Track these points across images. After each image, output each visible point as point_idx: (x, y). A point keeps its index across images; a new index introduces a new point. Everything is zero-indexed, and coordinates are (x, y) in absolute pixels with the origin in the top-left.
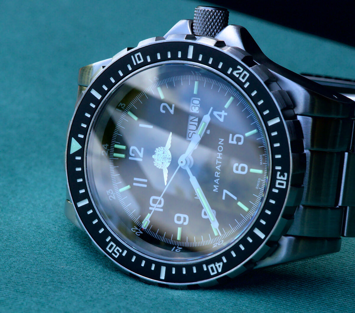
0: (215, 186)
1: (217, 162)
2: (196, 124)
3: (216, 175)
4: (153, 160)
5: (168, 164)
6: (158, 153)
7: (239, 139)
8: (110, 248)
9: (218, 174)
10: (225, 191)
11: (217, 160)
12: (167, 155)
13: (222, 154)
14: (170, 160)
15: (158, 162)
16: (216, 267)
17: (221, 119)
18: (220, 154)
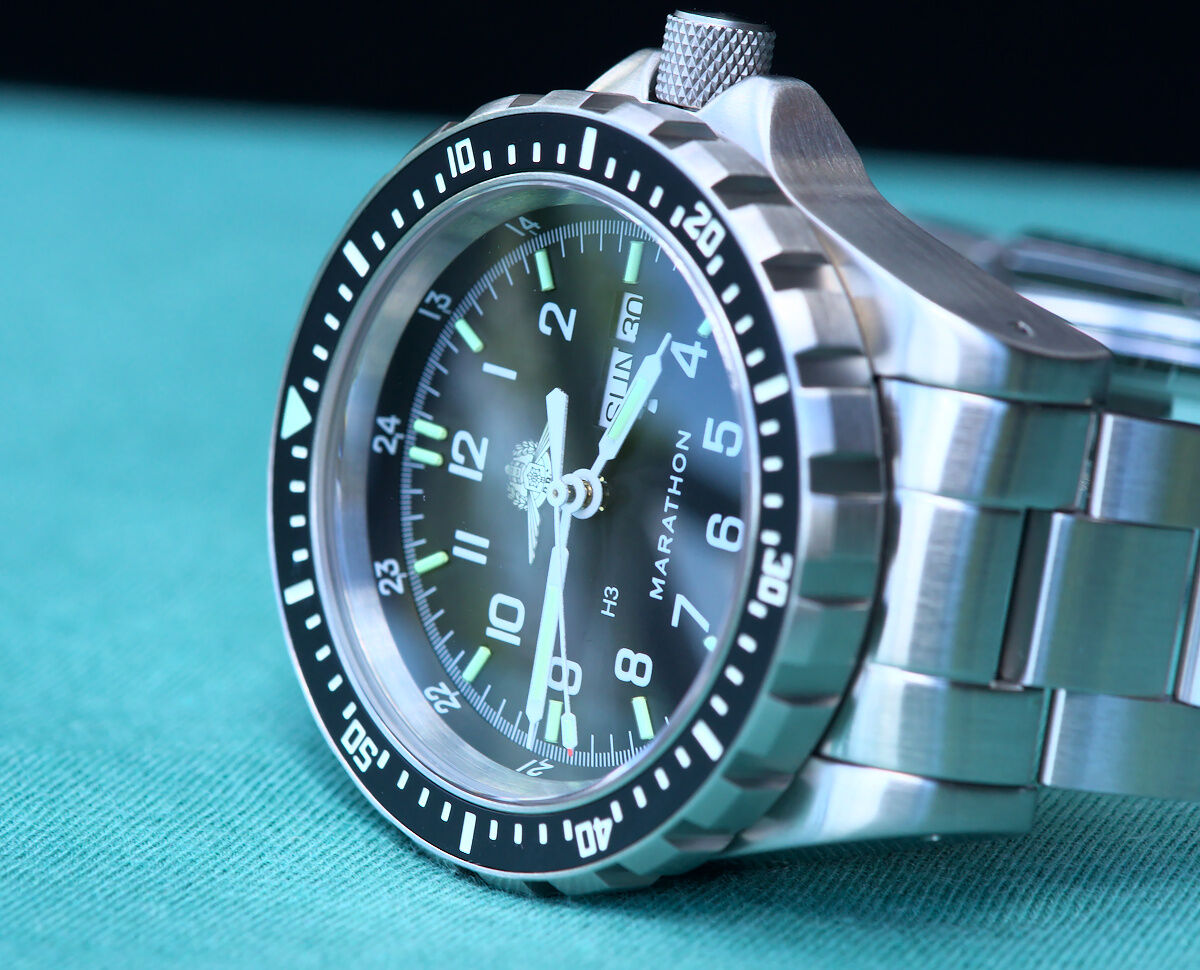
0: (655, 581)
1: (668, 504)
2: (627, 376)
3: (662, 546)
4: (508, 480)
5: (543, 497)
6: (522, 459)
7: (729, 439)
8: (351, 740)
9: (668, 541)
10: (680, 600)
11: (668, 497)
12: (543, 470)
13: (681, 480)
14: (549, 486)
15: (517, 487)
16: (594, 833)
17: (690, 371)
18: (677, 480)
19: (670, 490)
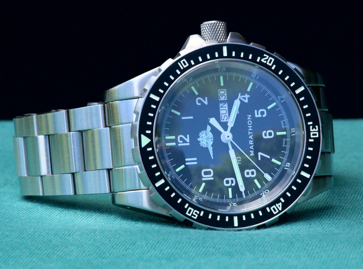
0: (251, 151)
1: (249, 133)
2: (227, 109)
3: (251, 143)
4: (199, 142)
5: (212, 142)
6: (202, 136)
7: (262, 113)
8: (189, 213)
9: (252, 142)
10: (260, 154)
11: (249, 132)
12: (210, 136)
13: (252, 126)
14: (213, 139)
15: (203, 143)
16: (277, 207)
17: (246, 101)
18: (250, 127)
19: (249, 130)
